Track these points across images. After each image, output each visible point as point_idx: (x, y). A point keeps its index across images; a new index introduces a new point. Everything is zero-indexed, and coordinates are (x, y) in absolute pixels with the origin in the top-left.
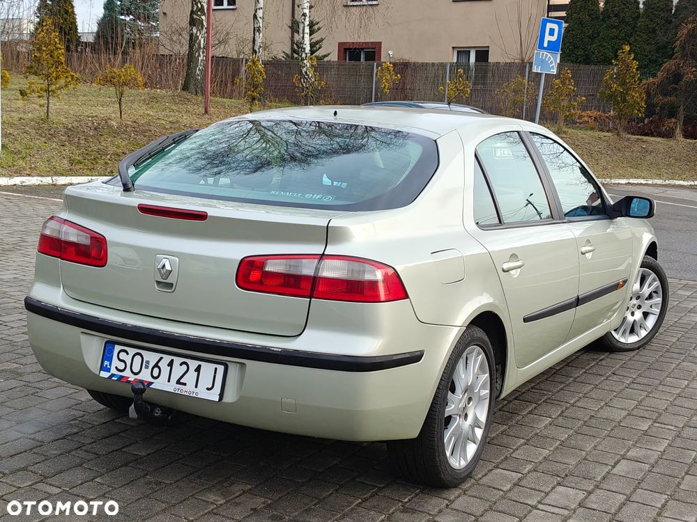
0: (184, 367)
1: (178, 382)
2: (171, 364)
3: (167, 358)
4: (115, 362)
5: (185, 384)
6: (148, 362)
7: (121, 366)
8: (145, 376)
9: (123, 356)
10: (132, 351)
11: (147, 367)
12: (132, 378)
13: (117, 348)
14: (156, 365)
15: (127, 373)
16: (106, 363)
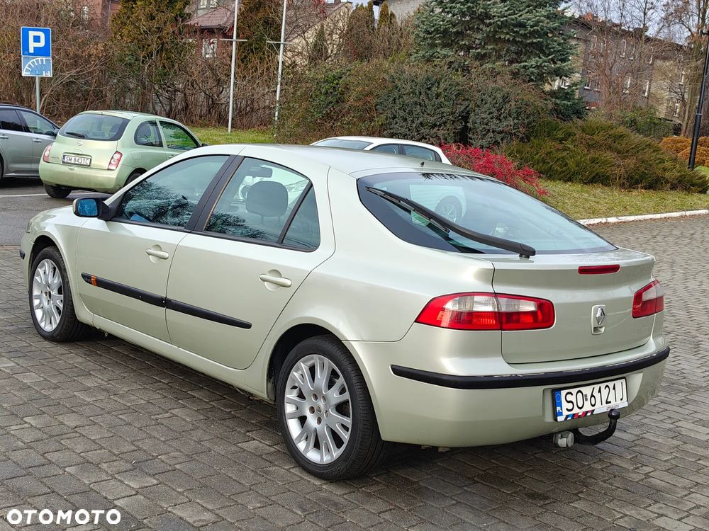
0: (607, 388)
1: (607, 403)
2: (600, 391)
3: (597, 387)
4: (565, 405)
5: (610, 402)
6: (586, 396)
7: (570, 406)
8: (587, 407)
9: (569, 398)
10: (574, 391)
11: (586, 400)
12: (580, 412)
13: (563, 393)
14: (592, 396)
15: (576, 410)
16: (558, 408)
